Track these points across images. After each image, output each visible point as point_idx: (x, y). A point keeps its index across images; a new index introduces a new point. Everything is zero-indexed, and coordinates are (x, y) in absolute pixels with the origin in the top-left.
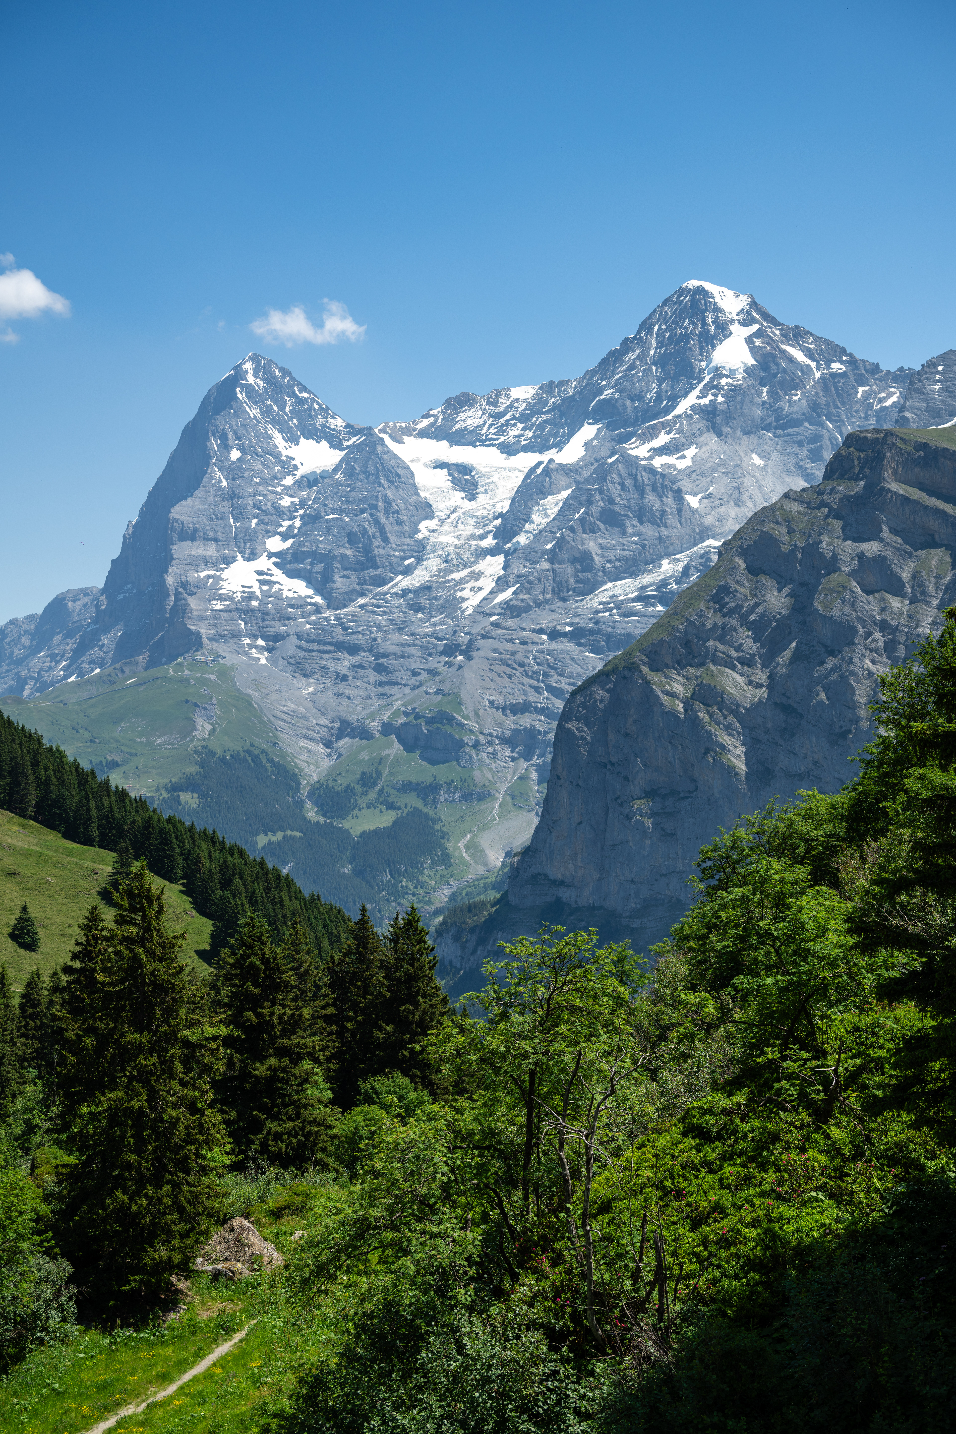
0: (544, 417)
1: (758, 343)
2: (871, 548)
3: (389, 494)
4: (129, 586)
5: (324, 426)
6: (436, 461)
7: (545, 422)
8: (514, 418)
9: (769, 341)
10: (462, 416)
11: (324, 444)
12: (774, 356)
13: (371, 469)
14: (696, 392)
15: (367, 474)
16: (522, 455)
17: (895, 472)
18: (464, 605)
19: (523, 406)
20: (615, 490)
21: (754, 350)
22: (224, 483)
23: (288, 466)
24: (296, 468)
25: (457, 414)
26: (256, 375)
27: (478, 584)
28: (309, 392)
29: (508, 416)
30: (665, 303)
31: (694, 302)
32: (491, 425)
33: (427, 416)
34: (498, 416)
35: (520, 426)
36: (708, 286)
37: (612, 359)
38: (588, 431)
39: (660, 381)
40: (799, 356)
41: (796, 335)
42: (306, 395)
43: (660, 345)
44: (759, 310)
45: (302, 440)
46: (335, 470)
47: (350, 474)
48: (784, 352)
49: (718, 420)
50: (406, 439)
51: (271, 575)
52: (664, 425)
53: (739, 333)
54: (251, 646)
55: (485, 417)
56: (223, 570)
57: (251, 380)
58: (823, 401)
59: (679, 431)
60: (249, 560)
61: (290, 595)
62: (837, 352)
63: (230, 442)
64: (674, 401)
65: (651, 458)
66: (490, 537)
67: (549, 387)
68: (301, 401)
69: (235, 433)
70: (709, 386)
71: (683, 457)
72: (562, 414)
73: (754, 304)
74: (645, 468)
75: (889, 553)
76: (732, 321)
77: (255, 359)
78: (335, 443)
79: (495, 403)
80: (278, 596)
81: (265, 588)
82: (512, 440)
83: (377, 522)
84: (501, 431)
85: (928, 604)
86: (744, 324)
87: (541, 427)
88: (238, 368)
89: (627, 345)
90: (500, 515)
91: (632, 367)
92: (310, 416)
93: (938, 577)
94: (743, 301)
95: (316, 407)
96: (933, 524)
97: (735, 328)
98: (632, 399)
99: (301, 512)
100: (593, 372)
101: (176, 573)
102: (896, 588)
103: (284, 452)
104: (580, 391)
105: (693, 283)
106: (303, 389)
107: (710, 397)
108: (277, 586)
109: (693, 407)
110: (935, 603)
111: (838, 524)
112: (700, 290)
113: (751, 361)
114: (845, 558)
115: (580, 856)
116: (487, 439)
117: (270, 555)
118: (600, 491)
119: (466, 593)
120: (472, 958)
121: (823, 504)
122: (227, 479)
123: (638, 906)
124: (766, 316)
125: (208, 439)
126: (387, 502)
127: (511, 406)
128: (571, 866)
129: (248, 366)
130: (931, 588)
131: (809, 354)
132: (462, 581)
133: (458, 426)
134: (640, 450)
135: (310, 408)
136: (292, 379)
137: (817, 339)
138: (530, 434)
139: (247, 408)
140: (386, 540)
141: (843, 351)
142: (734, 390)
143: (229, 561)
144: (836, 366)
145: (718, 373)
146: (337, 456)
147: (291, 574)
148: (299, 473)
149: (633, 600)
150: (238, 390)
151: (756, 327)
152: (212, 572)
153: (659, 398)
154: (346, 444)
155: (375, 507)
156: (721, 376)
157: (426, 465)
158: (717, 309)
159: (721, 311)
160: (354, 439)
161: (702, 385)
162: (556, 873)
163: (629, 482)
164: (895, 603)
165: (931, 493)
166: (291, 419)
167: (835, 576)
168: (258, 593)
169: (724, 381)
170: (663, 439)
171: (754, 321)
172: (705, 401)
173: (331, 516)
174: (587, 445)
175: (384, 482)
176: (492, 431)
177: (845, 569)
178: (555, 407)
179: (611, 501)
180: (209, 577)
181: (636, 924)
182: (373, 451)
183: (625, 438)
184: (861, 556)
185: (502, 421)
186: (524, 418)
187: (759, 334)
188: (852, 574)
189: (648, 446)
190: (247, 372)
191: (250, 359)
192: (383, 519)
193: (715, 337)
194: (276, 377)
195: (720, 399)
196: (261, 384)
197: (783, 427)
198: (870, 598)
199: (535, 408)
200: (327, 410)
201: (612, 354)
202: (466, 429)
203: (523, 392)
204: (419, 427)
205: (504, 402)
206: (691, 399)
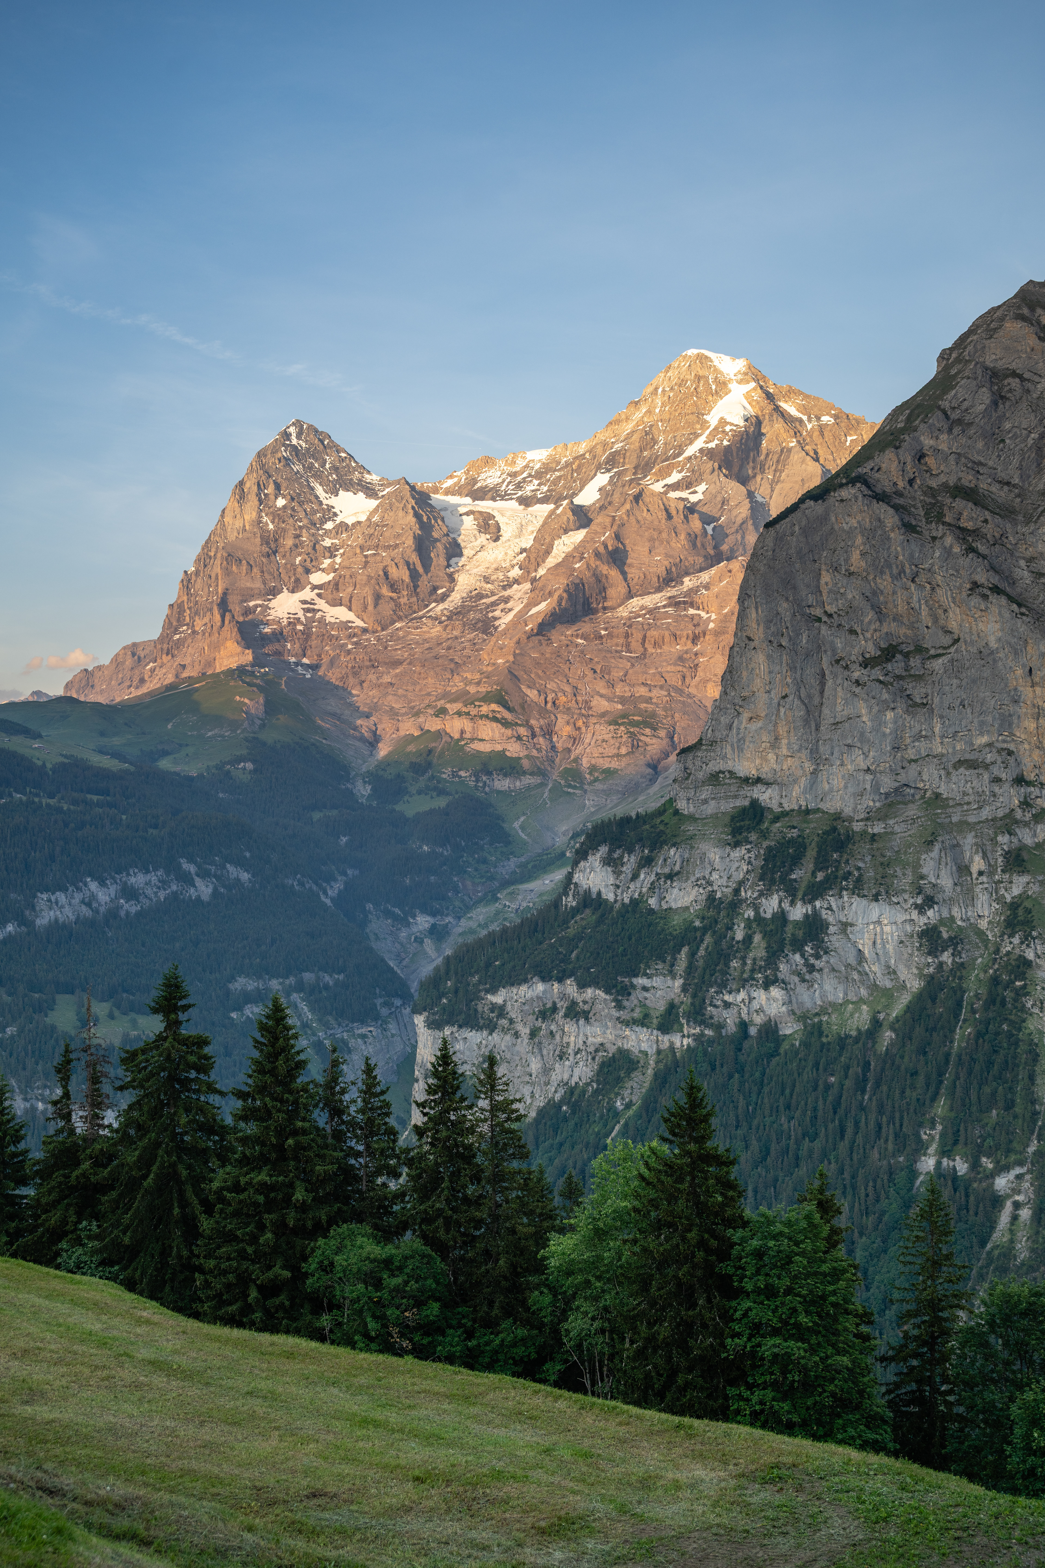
0: (558, 474)
1: (756, 397)
4: (185, 628)
5: (361, 480)
7: (560, 478)
8: (530, 475)
10: (482, 476)
11: (361, 495)
14: (703, 438)
16: (538, 506)
18: (497, 623)
19: (537, 466)
21: (753, 403)
22: (271, 526)
23: (329, 513)
24: (335, 515)
25: (479, 474)
26: (299, 437)
27: (509, 605)
29: (525, 475)
32: (510, 482)
33: (451, 477)
34: (514, 475)
35: (536, 482)
36: (707, 354)
38: (601, 479)
40: (792, 411)
42: (344, 455)
43: (665, 404)
44: (754, 372)
45: (341, 492)
46: (372, 515)
47: (386, 516)
48: (779, 406)
51: (314, 604)
52: (675, 466)
53: (738, 390)
54: (297, 664)
55: (504, 476)
56: (270, 600)
57: (295, 441)
59: (690, 470)
60: (293, 592)
61: (333, 620)
62: (825, 406)
64: (681, 447)
65: (667, 493)
66: (517, 568)
67: (561, 449)
68: (339, 460)
70: (715, 432)
71: (695, 492)
73: (750, 366)
76: (731, 381)
77: (299, 424)
78: (371, 494)
79: (512, 465)
80: (322, 620)
81: (309, 615)
82: (529, 494)
84: (519, 486)
86: (742, 382)
87: (555, 482)
88: (284, 431)
89: (633, 407)
90: (523, 550)
91: (640, 423)
92: (348, 472)
94: (740, 364)
95: (354, 464)
97: (733, 386)
98: (642, 450)
99: (341, 551)
100: (602, 433)
103: (325, 502)
104: (591, 449)
105: (695, 351)
106: (341, 450)
107: (716, 442)
108: (320, 613)
109: (701, 450)
112: (700, 357)
113: (751, 410)
115: (784, 742)
116: (506, 495)
117: (314, 587)
119: (497, 613)
120: (632, 886)
122: (273, 522)
123: (878, 804)
124: (762, 376)
127: (527, 466)
128: (771, 757)
129: (292, 430)
131: (802, 409)
132: (494, 604)
133: (479, 485)
134: (655, 486)
135: (349, 466)
136: (331, 441)
137: (808, 397)
138: (545, 488)
139: (291, 465)
141: (832, 406)
142: (737, 435)
143: (274, 592)
144: (825, 419)
145: (722, 421)
146: (373, 503)
147: (334, 603)
148: (338, 520)
149: (664, 606)
150: (283, 449)
151: (753, 384)
152: (259, 602)
153: (666, 448)
154: (381, 494)
156: (724, 424)
158: (716, 371)
159: (721, 373)
160: (387, 490)
161: (708, 432)
162: (746, 767)
166: (331, 474)
168: (303, 619)
169: (727, 428)
171: (751, 379)
172: (712, 445)
173: (370, 552)
174: (601, 490)
176: (510, 487)
178: (567, 465)
180: (256, 606)
181: (878, 828)
183: (640, 478)
185: (519, 478)
186: (539, 475)
187: (757, 389)
189: (662, 483)
193: (716, 394)
195: (725, 443)
196: (304, 445)
199: (549, 466)
200: (363, 467)
202: (486, 486)
203: (538, 456)
204: (444, 486)
205: (520, 463)
206: (699, 443)
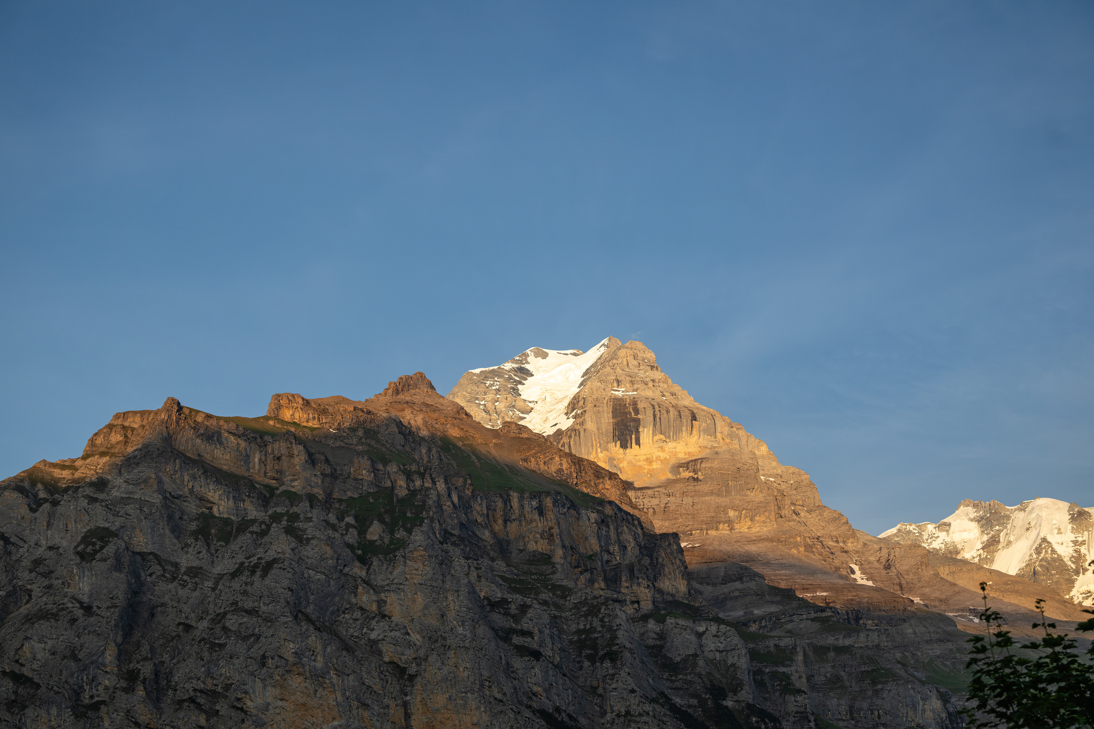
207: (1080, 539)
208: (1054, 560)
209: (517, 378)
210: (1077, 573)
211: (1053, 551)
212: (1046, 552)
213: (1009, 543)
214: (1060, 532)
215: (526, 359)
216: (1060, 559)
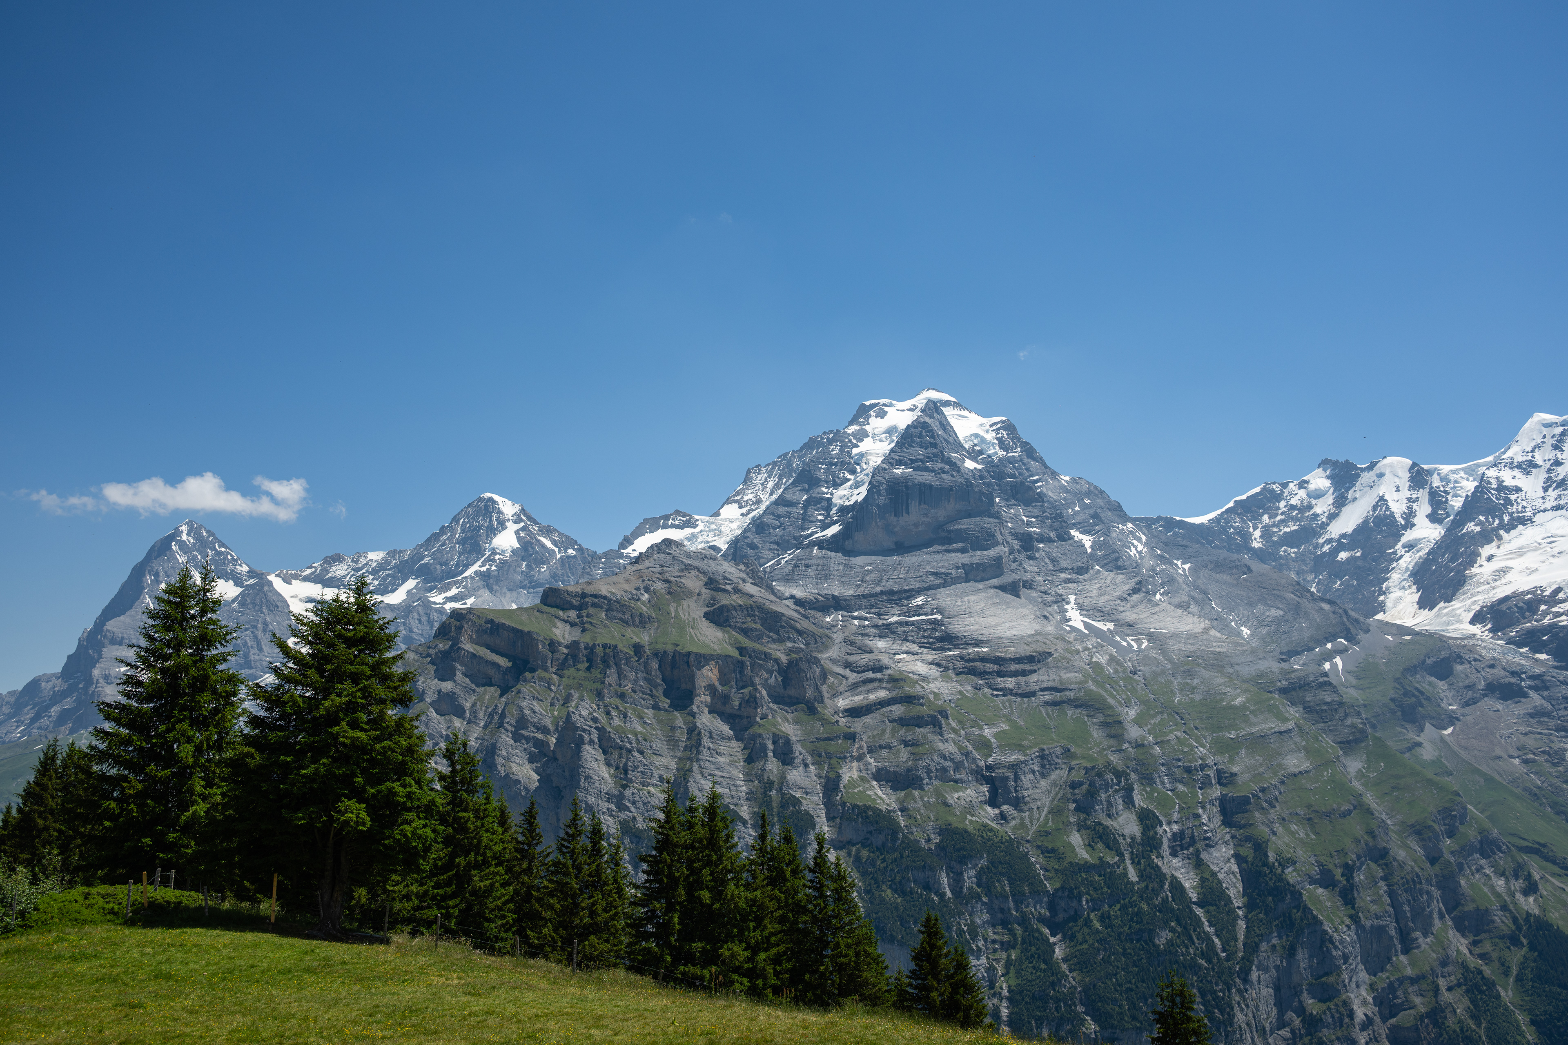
1: (522, 534)
2: (447, 686)
3: (268, 619)
4: (79, 674)
5: (232, 571)
6: (308, 597)
7: (388, 575)
8: (368, 571)
9: (530, 533)
10: (334, 568)
11: (231, 582)
12: (532, 544)
13: (258, 601)
14: (479, 563)
15: (254, 605)
17: (470, 637)
19: (375, 565)
20: (414, 623)
21: (519, 539)
25: (331, 567)
26: (188, 534)
28: (226, 548)
29: (364, 571)
30: (469, 506)
31: (486, 507)
32: (352, 576)
33: (311, 567)
34: (357, 569)
36: (496, 497)
37: (435, 537)
38: (411, 584)
39: (460, 554)
40: (549, 544)
41: (548, 531)
42: (223, 549)
43: (463, 531)
44: (525, 515)
46: (233, 601)
47: (243, 604)
48: (539, 541)
49: (491, 581)
50: (293, 581)
52: (455, 583)
53: (512, 527)
55: (349, 570)
57: (184, 537)
58: (560, 572)
59: (465, 587)
62: (572, 543)
63: (161, 579)
64: (467, 566)
65: (444, 603)
67: (393, 554)
68: (219, 553)
69: (166, 572)
70: (488, 560)
72: (399, 572)
73: (523, 510)
74: (436, 610)
75: (458, 691)
76: (508, 520)
77: (190, 524)
78: (238, 582)
79: (357, 562)
83: (256, 637)
85: (477, 724)
86: (515, 522)
87: (384, 579)
88: (177, 529)
89: (443, 530)
91: (443, 545)
92: (224, 563)
93: (487, 707)
94: (517, 508)
95: (229, 557)
96: (491, 672)
97: (509, 524)
98: (441, 565)
100: (421, 546)
101: (102, 668)
102: (459, 712)
104: (411, 558)
105: (488, 495)
106: (222, 545)
107: (487, 566)
109: (476, 572)
110: (482, 724)
111: (432, 669)
112: (491, 499)
113: (517, 545)
114: (429, 692)
118: (404, 624)
121: (429, 655)
122: (152, 604)
124: (530, 518)
125: (144, 576)
126: (266, 624)
127: (367, 564)
129: (184, 528)
130: (481, 714)
131: (555, 543)
133: (330, 575)
134: (437, 598)
135: (225, 559)
136: (215, 538)
137: (560, 534)
138: (376, 583)
139: (178, 556)
140: (261, 649)
141: (576, 542)
142: (503, 563)
144: (571, 552)
145: (494, 552)
146: (238, 590)
150: (173, 543)
151: (522, 524)
153: (458, 565)
154: (245, 583)
155: (255, 627)
156: (496, 554)
157: (301, 600)
158: (500, 512)
159: (502, 513)
160: (251, 581)
161: (483, 558)
163: (424, 619)
164: (458, 723)
165: (492, 651)
167: (421, 704)
169: (497, 557)
170: (454, 591)
171: (522, 521)
172: (484, 569)
174: (409, 592)
175: (265, 610)
176: (353, 579)
177: (428, 700)
178: (395, 566)
179: (411, 631)
182: (261, 590)
183: (430, 590)
184: (440, 692)
185: (360, 573)
187: (523, 529)
188: (432, 704)
189: (443, 595)
190: (182, 532)
191: (187, 523)
192: (260, 634)
193: (496, 529)
194: (203, 537)
195: (493, 568)
196: (192, 540)
197: (534, 587)
198: (442, 719)
199: (382, 566)
200: (236, 561)
201: (434, 535)
202: (335, 577)
203: (376, 556)
204: (304, 574)
205: (363, 561)
206: (475, 567)
207: (1414, 496)
208: (1385, 516)
209: (855, 441)
210: (1405, 528)
211: (1388, 508)
212: (1381, 509)
213: (1356, 499)
214: (1398, 491)
215: (868, 421)
216: (1392, 515)
